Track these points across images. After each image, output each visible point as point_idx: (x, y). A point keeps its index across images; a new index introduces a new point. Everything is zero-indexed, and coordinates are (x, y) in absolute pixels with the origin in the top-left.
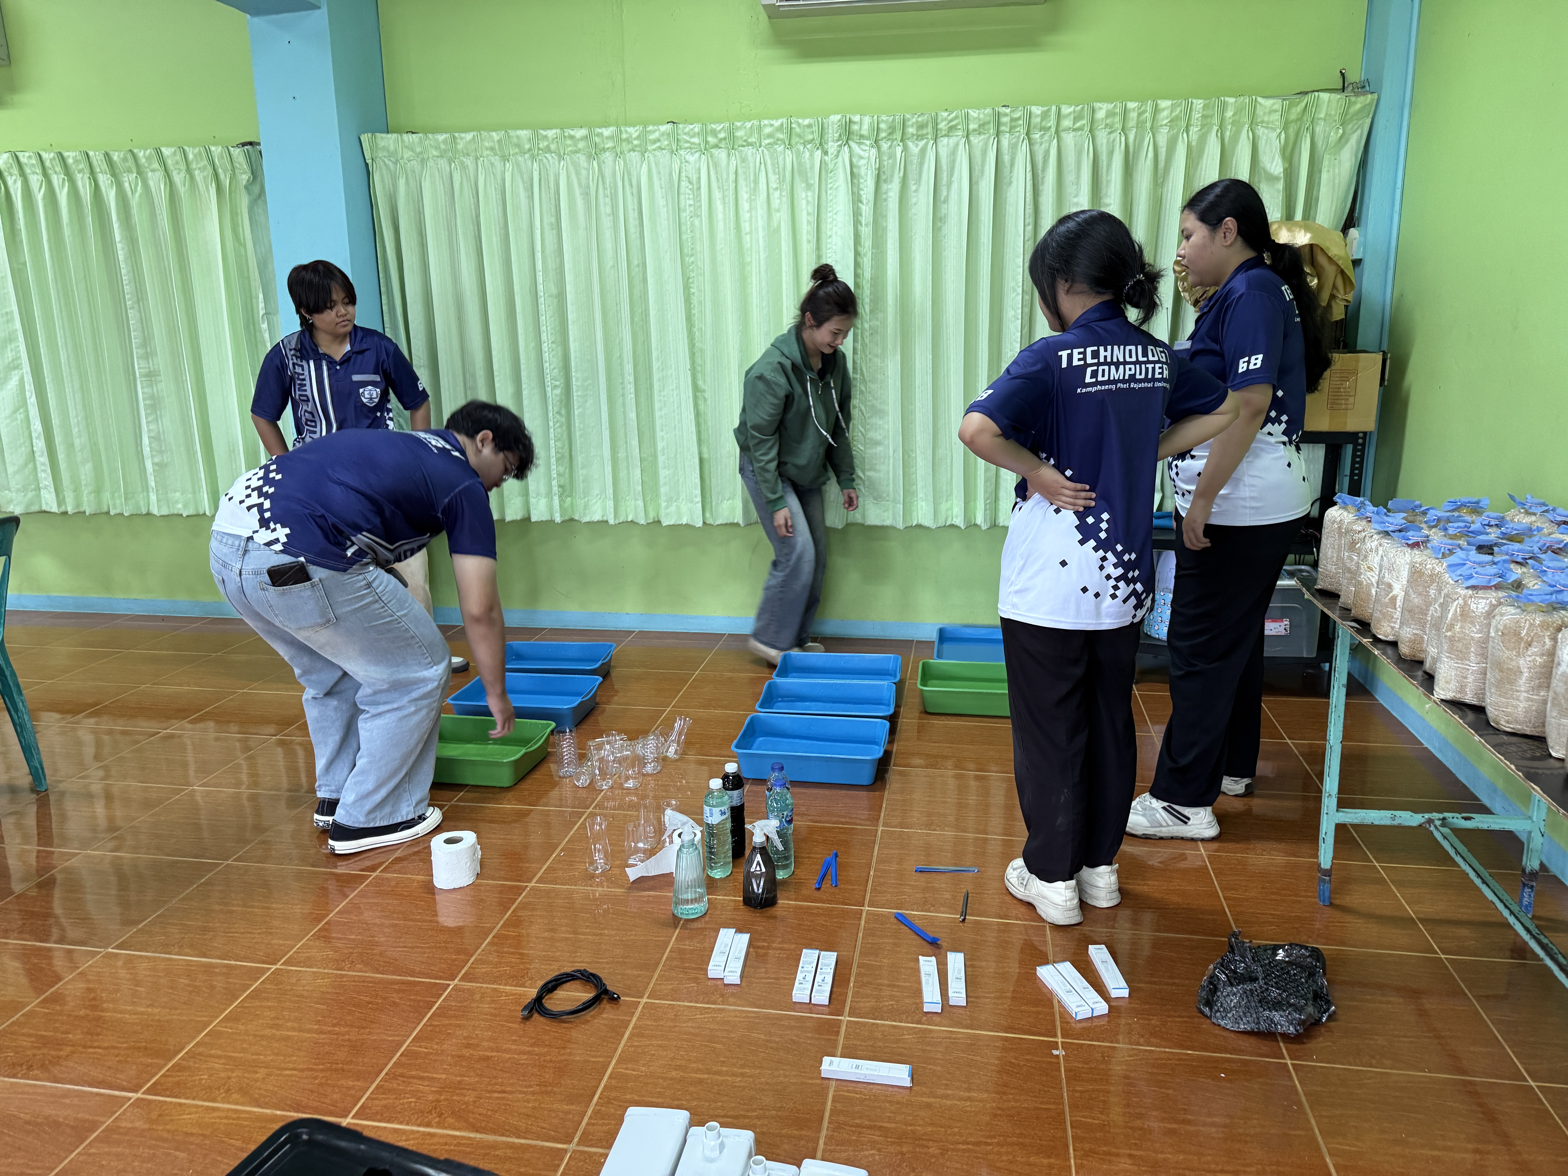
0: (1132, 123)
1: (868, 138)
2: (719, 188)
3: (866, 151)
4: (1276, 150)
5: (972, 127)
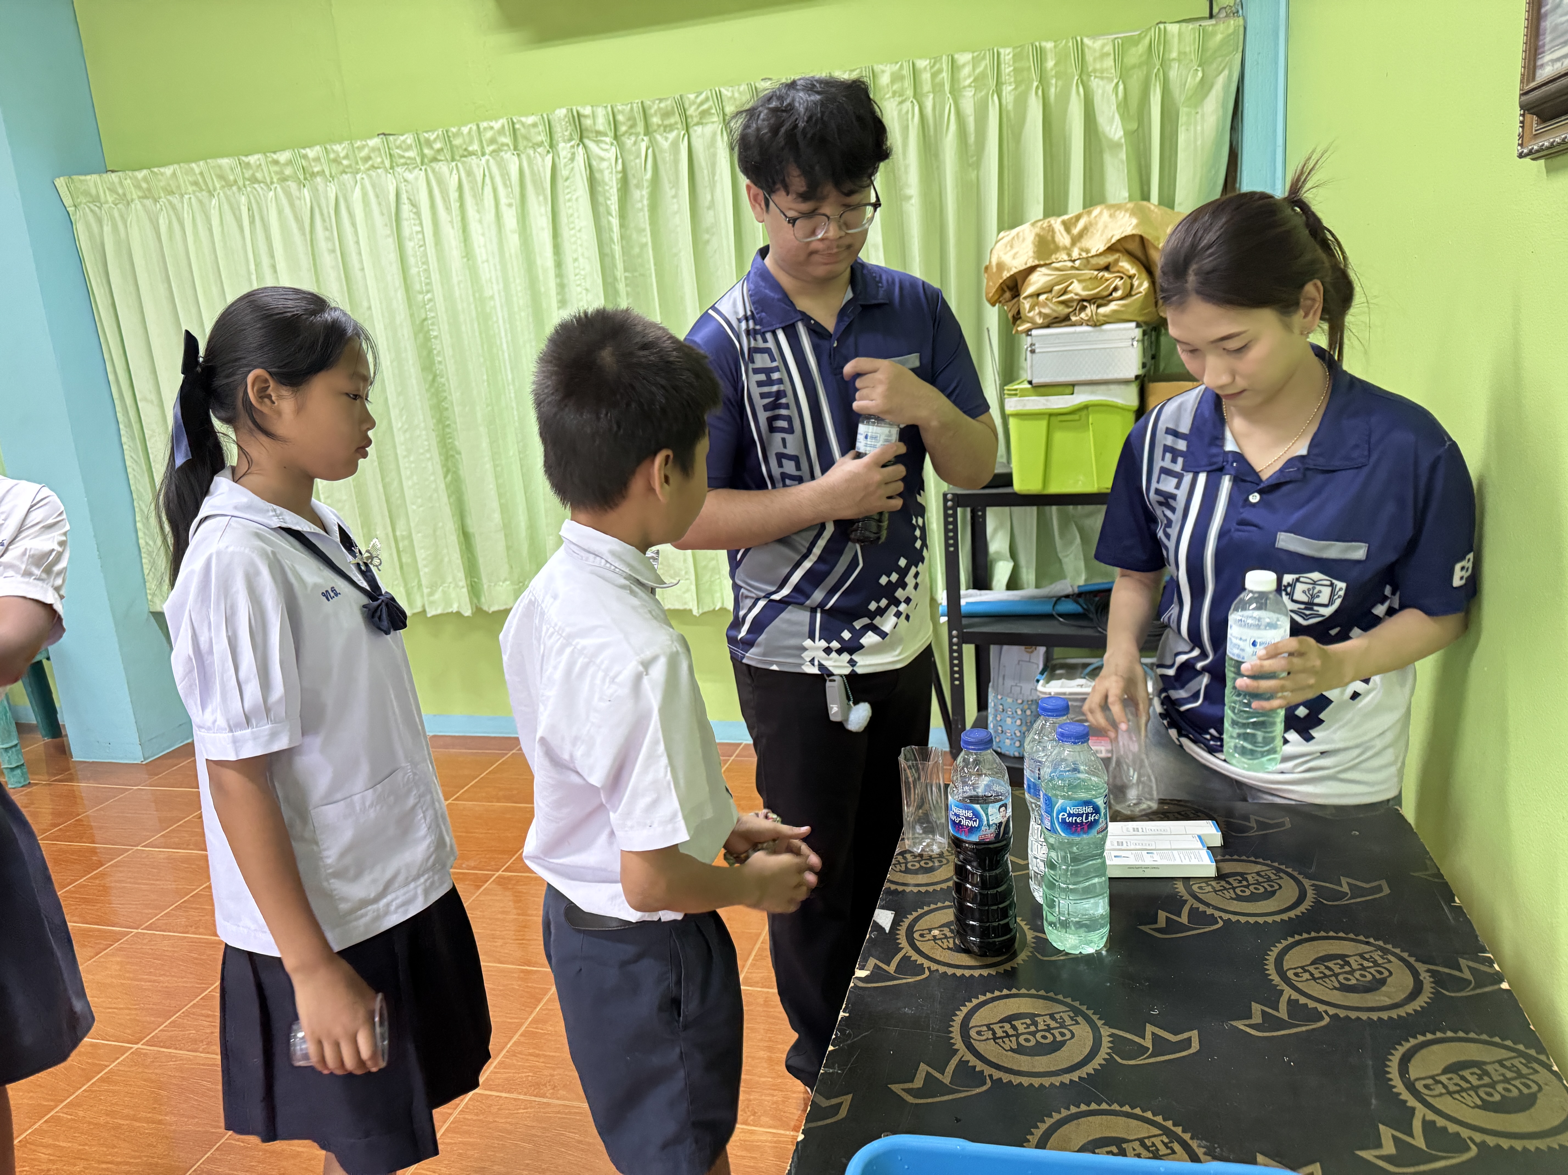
0: (927, 87)
1: (606, 135)
2: (447, 209)
3: (606, 150)
4: (1114, 107)
5: (729, 109)
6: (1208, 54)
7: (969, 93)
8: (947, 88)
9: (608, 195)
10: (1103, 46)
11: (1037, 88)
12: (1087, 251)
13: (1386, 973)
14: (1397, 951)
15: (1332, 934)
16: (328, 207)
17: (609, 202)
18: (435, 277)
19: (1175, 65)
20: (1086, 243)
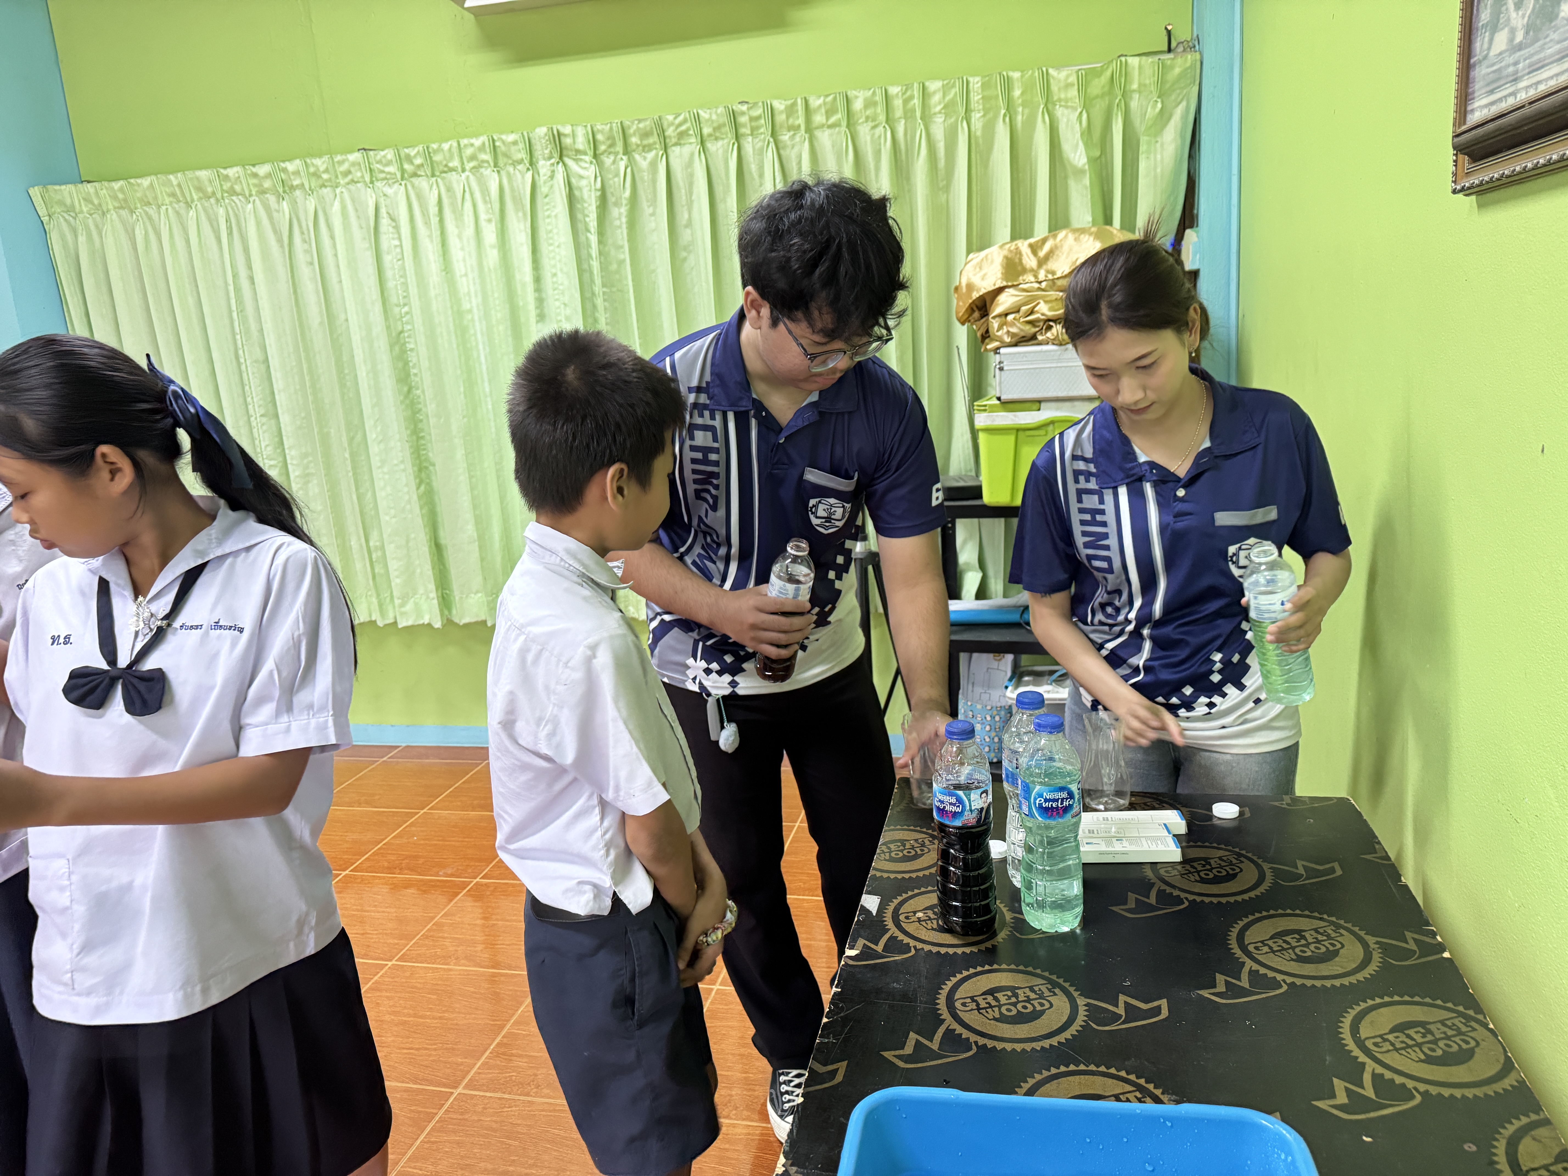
0: (899, 113)
1: (585, 153)
2: (426, 223)
3: (585, 168)
4: (1078, 135)
5: (706, 131)
6: (1168, 86)
7: (940, 119)
8: (918, 114)
9: (586, 212)
10: (1068, 77)
11: (1005, 115)
12: (1053, 273)
13: (1339, 946)
14: (1349, 925)
15: (1289, 911)
16: (306, 220)
17: (587, 219)
18: (413, 291)
19: (1136, 96)
20: (1051, 265)
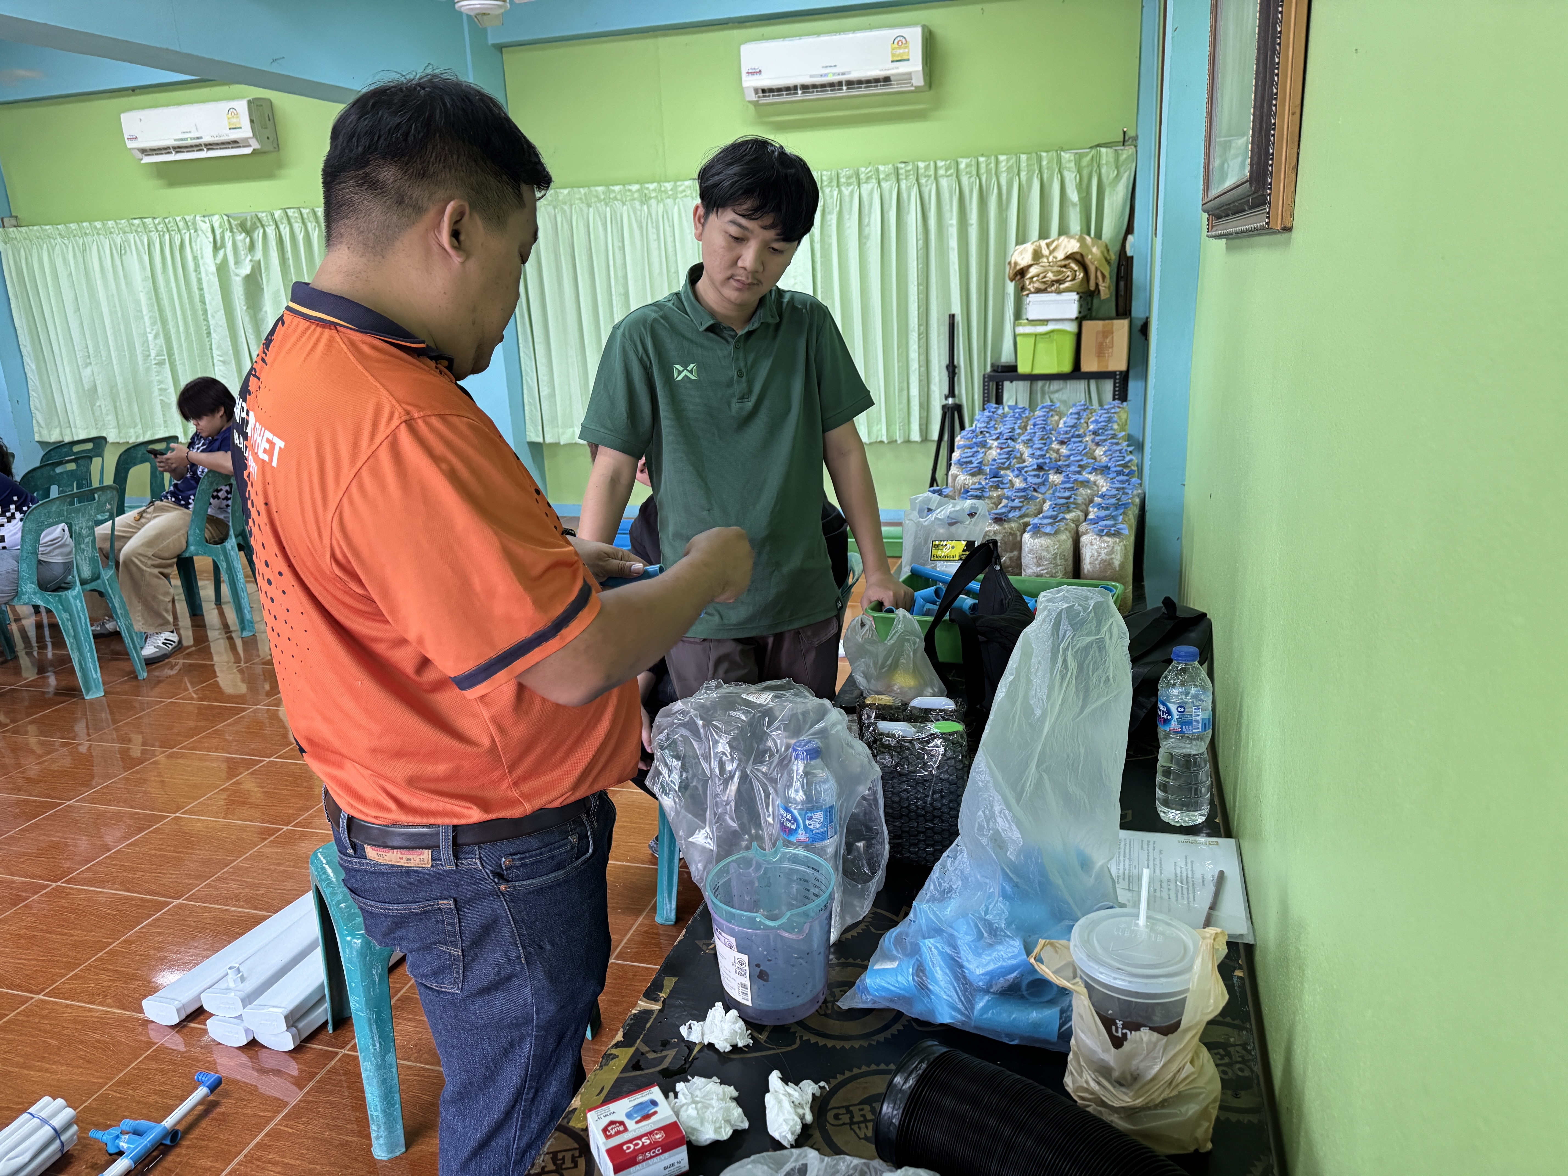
0: (983, 171)
4: (1074, 186)
5: (882, 176)
6: (1120, 161)
7: (1004, 175)
10: (1070, 156)
11: (1038, 174)
12: (1056, 258)
19: (1105, 167)
